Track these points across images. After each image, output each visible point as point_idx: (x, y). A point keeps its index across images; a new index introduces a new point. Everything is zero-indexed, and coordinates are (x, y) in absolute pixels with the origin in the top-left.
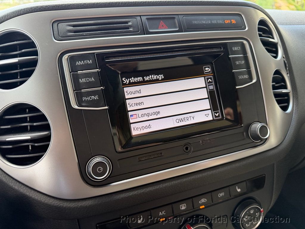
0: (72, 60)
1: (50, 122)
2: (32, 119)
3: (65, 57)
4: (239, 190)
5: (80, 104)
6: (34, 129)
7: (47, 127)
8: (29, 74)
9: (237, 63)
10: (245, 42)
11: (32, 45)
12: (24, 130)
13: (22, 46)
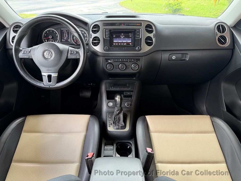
0: (105, 30)
1: (100, 40)
2: (98, 39)
3: (104, 29)
4: (133, 60)
5: (105, 37)
6: (98, 41)
7: (100, 41)
8: (98, 32)
9: (137, 34)
10: (141, 29)
11: (99, 27)
12: (96, 41)
13: (98, 27)
